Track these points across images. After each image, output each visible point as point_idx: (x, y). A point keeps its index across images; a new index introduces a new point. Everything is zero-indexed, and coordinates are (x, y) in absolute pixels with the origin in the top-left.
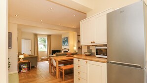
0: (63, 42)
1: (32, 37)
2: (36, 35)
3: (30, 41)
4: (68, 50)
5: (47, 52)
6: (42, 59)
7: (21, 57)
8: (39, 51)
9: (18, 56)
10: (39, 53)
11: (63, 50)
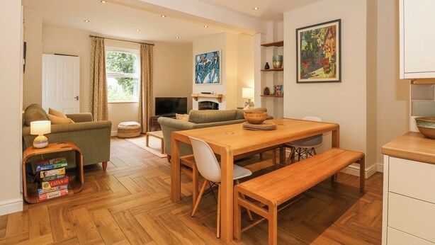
0: (199, 69)
1: (85, 48)
2: (98, 42)
3: (76, 61)
4: (220, 99)
5: (137, 106)
6: (120, 130)
7: (40, 128)
8: (110, 100)
9: (26, 124)
10: (109, 107)
11: (196, 98)
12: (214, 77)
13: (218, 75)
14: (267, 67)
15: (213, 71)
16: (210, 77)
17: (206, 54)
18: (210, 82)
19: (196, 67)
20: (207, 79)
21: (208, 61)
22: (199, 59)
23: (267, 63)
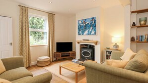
2: (24, 10)
4: (96, 43)
8: (31, 44)
10: (31, 49)
11: (79, 43)
12: (91, 32)
13: (95, 30)
14: (134, 25)
15: (91, 28)
16: (88, 31)
17: (86, 19)
18: (89, 34)
19: (79, 26)
20: (86, 32)
21: (87, 23)
22: (80, 22)
23: (134, 23)
